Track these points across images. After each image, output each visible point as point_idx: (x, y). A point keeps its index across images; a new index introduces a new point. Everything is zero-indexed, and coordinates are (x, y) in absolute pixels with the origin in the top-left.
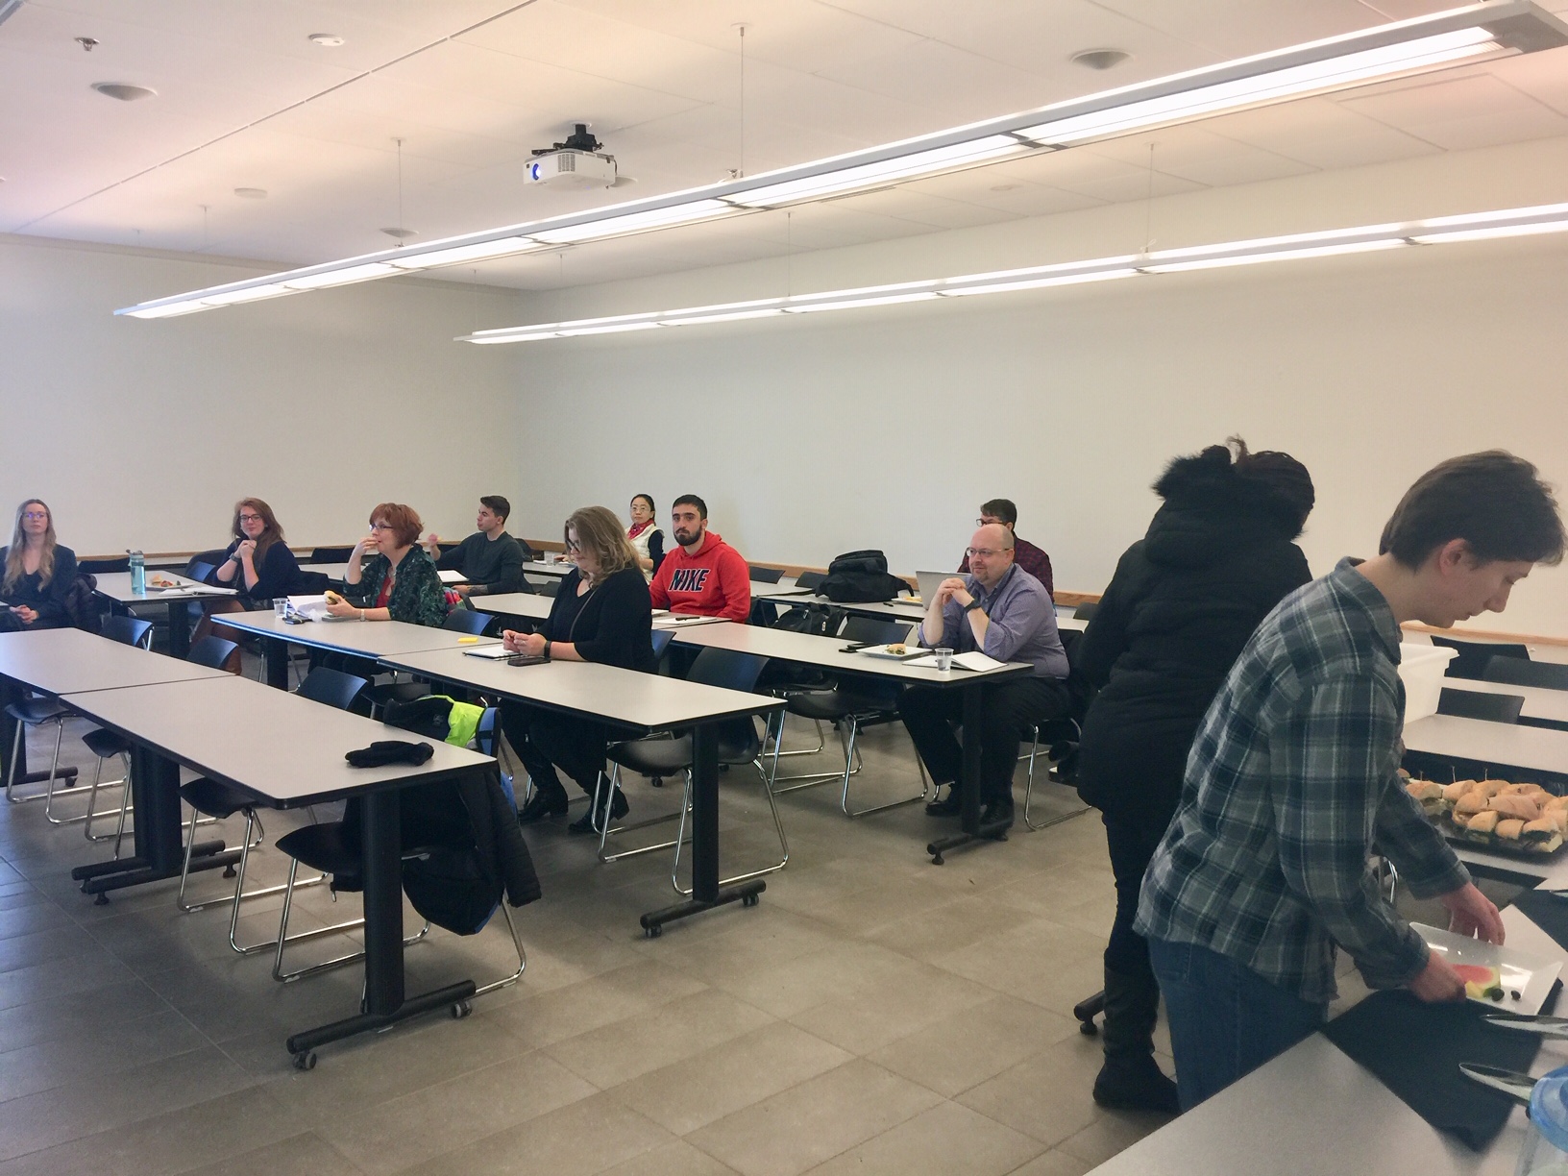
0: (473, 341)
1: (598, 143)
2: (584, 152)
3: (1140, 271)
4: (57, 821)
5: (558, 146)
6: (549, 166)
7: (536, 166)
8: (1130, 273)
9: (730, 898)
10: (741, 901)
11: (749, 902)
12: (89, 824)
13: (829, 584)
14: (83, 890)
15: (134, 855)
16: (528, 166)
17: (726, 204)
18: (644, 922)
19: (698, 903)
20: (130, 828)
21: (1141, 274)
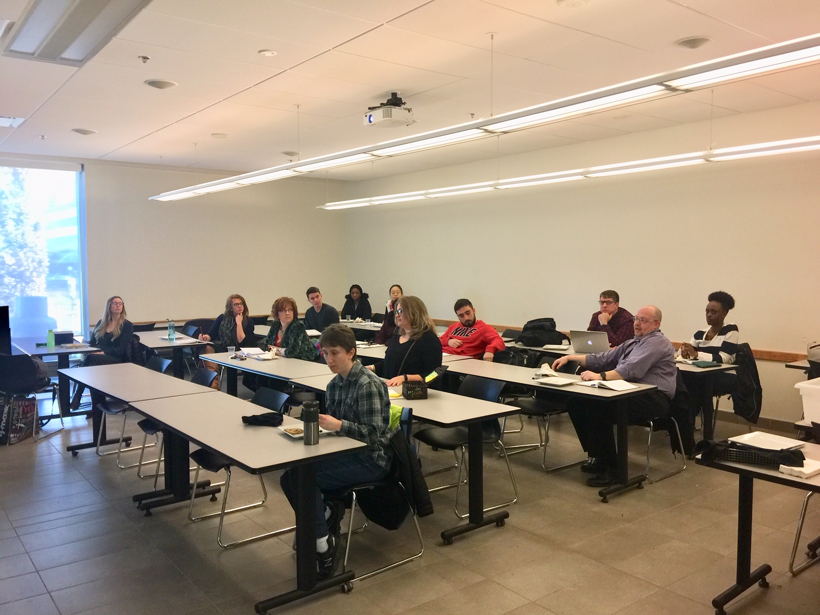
0: (326, 208)
1: (403, 102)
2: (397, 107)
3: (707, 160)
4: (123, 467)
5: (382, 104)
6: (378, 116)
7: (370, 116)
8: (701, 161)
9: (489, 522)
10: (495, 524)
11: (500, 524)
12: (140, 468)
13: (524, 336)
14: (138, 508)
15: (164, 488)
16: (366, 116)
17: (483, 131)
18: (443, 535)
19: (472, 525)
20: (162, 472)
21: (707, 162)
